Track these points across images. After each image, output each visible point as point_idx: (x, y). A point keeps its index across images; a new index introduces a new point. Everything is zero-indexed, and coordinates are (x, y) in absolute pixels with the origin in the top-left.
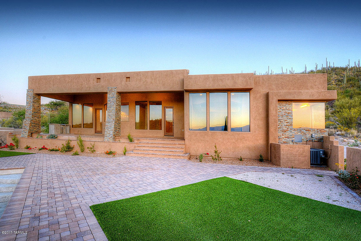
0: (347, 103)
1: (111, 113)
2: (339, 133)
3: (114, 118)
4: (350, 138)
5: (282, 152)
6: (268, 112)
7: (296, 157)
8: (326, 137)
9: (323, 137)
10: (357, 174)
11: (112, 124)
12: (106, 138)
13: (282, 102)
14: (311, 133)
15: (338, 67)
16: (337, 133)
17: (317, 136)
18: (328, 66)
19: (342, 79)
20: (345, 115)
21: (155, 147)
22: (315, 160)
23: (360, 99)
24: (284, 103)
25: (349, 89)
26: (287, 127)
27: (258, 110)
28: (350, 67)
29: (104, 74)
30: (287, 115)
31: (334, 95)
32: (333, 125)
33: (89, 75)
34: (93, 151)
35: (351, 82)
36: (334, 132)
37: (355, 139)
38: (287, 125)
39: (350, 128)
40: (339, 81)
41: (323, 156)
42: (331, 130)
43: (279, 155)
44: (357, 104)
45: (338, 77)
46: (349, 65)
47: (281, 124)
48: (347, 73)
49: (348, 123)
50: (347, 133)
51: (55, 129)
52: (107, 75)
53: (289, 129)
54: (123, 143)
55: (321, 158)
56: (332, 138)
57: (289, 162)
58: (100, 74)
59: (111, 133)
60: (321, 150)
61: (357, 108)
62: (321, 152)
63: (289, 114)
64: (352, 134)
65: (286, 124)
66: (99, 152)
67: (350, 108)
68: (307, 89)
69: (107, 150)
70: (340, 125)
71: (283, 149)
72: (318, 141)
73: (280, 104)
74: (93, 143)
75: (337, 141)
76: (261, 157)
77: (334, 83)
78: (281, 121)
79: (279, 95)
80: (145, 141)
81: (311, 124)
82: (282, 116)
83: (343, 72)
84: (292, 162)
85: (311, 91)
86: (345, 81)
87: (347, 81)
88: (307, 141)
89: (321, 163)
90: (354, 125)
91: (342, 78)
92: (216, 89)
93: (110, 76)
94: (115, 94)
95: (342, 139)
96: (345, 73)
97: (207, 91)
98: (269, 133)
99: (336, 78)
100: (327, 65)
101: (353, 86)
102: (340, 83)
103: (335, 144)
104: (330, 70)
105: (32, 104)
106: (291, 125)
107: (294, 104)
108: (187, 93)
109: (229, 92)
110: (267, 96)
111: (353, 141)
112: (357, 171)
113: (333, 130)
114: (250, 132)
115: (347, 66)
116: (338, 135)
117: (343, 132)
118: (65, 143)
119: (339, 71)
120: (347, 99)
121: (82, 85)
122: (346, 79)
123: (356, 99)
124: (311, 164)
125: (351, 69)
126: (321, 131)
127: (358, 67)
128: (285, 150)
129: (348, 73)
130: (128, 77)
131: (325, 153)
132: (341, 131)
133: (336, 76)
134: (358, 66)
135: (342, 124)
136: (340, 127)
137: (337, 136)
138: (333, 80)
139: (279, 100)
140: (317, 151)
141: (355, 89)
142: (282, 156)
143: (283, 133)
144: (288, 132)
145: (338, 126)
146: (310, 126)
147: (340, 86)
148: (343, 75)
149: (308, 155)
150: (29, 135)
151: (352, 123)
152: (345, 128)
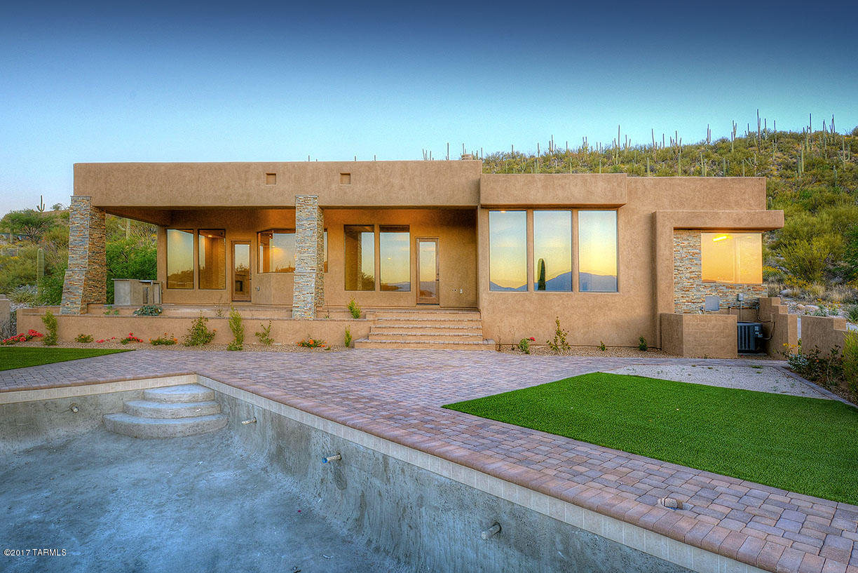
0: (805, 225)
1: (307, 255)
2: (788, 291)
3: (314, 265)
4: (811, 302)
5: (685, 330)
6: (655, 251)
7: (712, 337)
8: (764, 300)
9: (759, 299)
10: (817, 357)
11: (309, 279)
12: (298, 311)
13: (681, 232)
14: (736, 292)
15: (785, 132)
16: (785, 292)
17: (746, 297)
18: (761, 129)
19: (794, 163)
20: (801, 253)
21: (417, 328)
22: (745, 343)
23: (831, 217)
24: (685, 235)
25: (809, 188)
26: (691, 281)
27: (635, 247)
28: (813, 131)
29: (285, 164)
30: (691, 257)
31: (777, 218)
32: (775, 275)
33: (248, 166)
34: (269, 342)
35: (814, 171)
36: (778, 290)
37: (820, 305)
38: (691, 278)
39: (810, 280)
40: (788, 167)
41: (760, 336)
42: (771, 285)
43: (680, 334)
44: (826, 227)
45: (785, 157)
46: (810, 128)
47: (680, 275)
48: (806, 147)
49: (806, 271)
50: (804, 292)
51: (132, 293)
52: (294, 167)
53: (695, 286)
54: (340, 321)
55: (757, 339)
56: (776, 302)
57: (699, 348)
58: (275, 164)
59: (309, 300)
60: (756, 323)
61: (827, 237)
62: (757, 328)
63: (695, 257)
64: (814, 293)
65: (688, 275)
66: (280, 344)
67: (812, 236)
68: (729, 207)
69: (301, 337)
70: (790, 275)
71: (687, 324)
72: (750, 308)
73: (678, 236)
74: (266, 324)
75: (784, 307)
76: (642, 340)
77: (775, 173)
78: (680, 269)
79: (676, 218)
80: (388, 316)
81: (736, 275)
82: (682, 259)
83: (796, 145)
84: (703, 348)
85: (736, 211)
86: (802, 169)
87: (807, 169)
88: (729, 307)
89: (756, 349)
90: (818, 274)
91: (795, 160)
92: (550, 205)
93: (299, 170)
94: (316, 210)
95: (795, 303)
96: (801, 148)
97: (529, 208)
98: (656, 294)
99: (780, 161)
100: (759, 127)
101: (820, 181)
102: (790, 172)
103: (781, 312)
104: (766, 138)
105: (87, 233)
106: (699, 277)
107: (704, 236)
108: (485, 211)
109: (575, 211)
110: (653, 220)
111: (817, 308)
112: (817, 352)
113: (776, 285)
114: (618, 293)
115: (806, 129)
116: (787, 296)
117: (797, 290)
118: (189, 325)
119: (788, 143)
120: (805, 216)
121: (226, 189)
122: (802, 164)
123: (825, 215)
124: (739, 352)
125: (816, 137)
126: (754, 288)
127: (829, 131)
128: (691, 326)
129: (808, 149)
130: (346, 172)
131: (764, 330)
132: (792, 287)
133: (779, 154)
134: (832, 130)
135: (794, 272)
136: (790, 279)
137: (784, 299)
138: (773, 165)
139: (675, 229)
140: (749, 327)
141: (823, 188)
142: (685, 338)
143: (684, 292)
144: (694, 290)
145: (785, 277)
146: (734, 277)
147: (790, 180)
148: (797, 151)
149: (734, 333)
150: (82, 309)
151: (814, 270)
152: (801, 282)
